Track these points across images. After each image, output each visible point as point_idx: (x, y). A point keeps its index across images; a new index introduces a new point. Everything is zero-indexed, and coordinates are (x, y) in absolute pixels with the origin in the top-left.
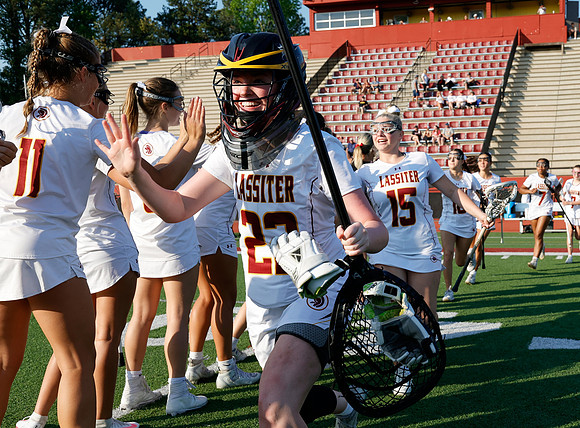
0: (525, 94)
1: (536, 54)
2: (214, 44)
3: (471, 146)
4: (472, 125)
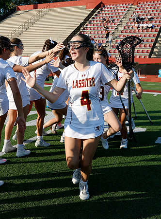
2: (52, 4)
3: (148, 45)
4: (149, 36)
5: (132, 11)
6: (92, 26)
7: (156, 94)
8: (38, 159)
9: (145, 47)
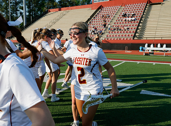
0: (149, 17)
1: (153, 6)
2: (70, 7)
3: (132, 31)
4: (133, 26)
5: (121, 10)
6: (95, 20)
7: (138, 62)
8: (64, 103)
9: (130, 32)
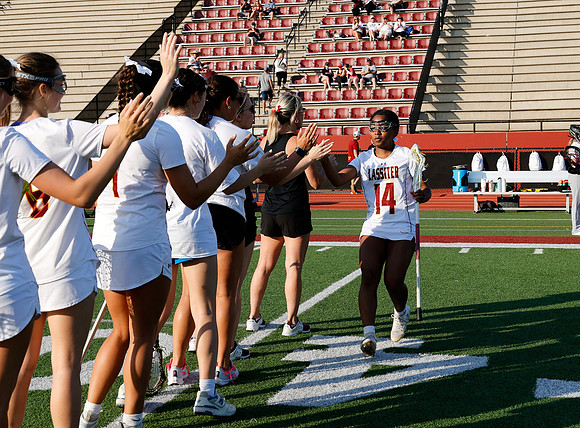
0: (472, 19)
4: (401, 62)
9: (391, 96)
